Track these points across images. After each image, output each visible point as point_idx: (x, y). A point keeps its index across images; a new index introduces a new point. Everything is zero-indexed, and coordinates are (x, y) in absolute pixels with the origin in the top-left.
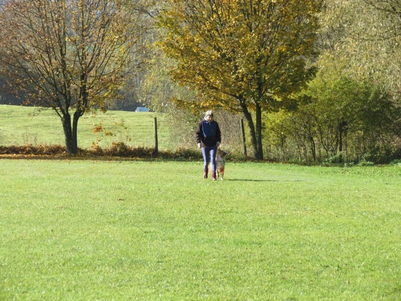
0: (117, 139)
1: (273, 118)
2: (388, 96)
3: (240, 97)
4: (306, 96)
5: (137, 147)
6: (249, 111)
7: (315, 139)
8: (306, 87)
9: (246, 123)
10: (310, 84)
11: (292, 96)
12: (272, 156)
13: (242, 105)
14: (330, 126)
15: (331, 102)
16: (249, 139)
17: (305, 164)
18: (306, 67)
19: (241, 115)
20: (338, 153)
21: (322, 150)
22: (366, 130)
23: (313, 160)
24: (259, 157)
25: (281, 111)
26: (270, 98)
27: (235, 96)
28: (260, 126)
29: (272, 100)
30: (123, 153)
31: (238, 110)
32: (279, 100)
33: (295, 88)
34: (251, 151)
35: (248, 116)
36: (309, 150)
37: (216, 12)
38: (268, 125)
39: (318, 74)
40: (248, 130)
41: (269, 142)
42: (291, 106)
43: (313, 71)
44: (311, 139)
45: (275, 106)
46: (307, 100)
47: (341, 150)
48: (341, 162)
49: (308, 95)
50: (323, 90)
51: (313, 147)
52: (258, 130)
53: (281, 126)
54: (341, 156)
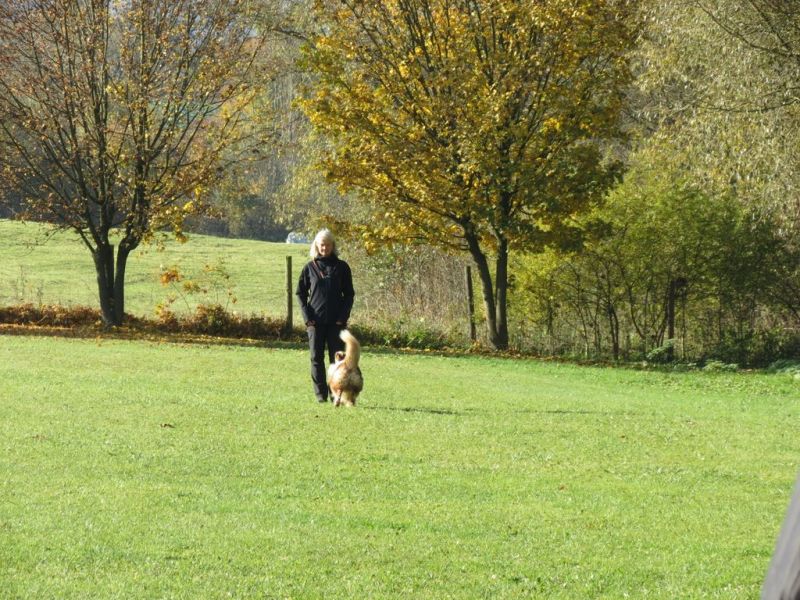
0: (209, 301)
1: (531, 266)
2: (768, 227)
3: (464, 221)
4: (600, 221)
5: (249, 317)
6: (482, 248)
7: (619, 312)
8: (601, 205)
9: (476, 273)
10: (610, 197)
11: (574, 221)
12: (528, 343)
13: (467, 236)
14: (650, 288)
16: (483, 308)
18: (603, 163)
19: (469, 256)
20: (666, 343)
21: (633, 335)
22: (726, 298)
23: (618, 357)
24: (502, 343)
25: (549, 253)
26: (526, 225)
27: (453, 217)
28: (504, 281)
29: (530, 228)
30: (219, 328)
31: (457, 247)
32: (546, 228)
33: (579, 203)
34: (485, 330)
35: (481, 259)
36: (605, 333)
37: (421, 43)
38: (521, 278)
39: (627, 178)
40: (479, 289)
41: (524, 315)
42: (568, 242)
43: (616, 171)
44: (611, 311)
45: (536, 241)
46: (602, 230)
47: (671, 335)
48: (670, 359)
49: (607, 221)
50: (639, 210)
51: (615, 328)
52: (499, 288)
53: (550, 285)
54: (670, 350)
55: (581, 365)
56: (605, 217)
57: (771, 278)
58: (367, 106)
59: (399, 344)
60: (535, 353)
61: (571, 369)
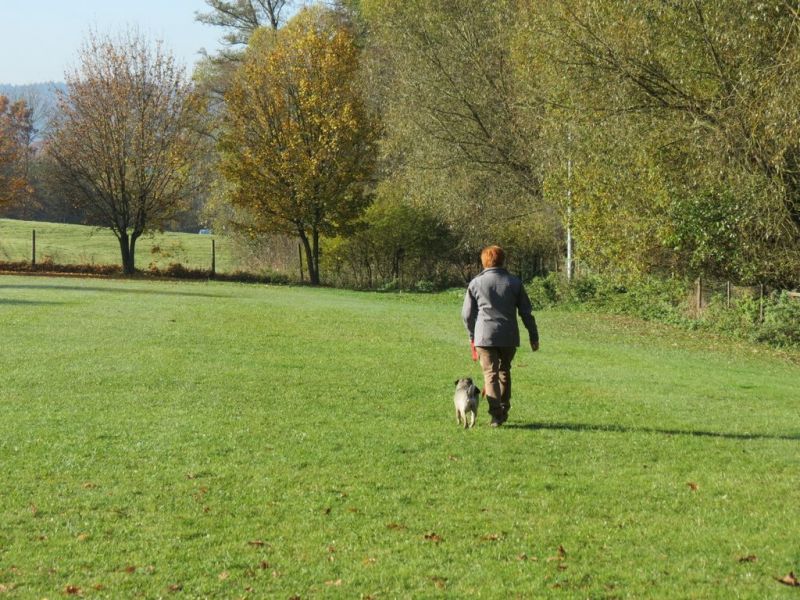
0: (174, 261)
1: (331, 244)
2: (446, 224)
3: (298, 222)
4: (363, 222)
5: (194, 268)
6: (306, 236)
7: (373, 266)
8: (363, 214)
9: (303, 248)
10: (368, 211)
11: (354, 222)
12: (328, 281)
13: (299, 229)
14: (387, 253)
15: (388, 229)
16: (305, 263)
17: (360, 290)
18: (365, 194)
19: (298, 240)
20: (395, 280)
21: (379, 276)
22: (424, 258)
23: (368, 287)
24: (315, 281)
25: (338, 238)
26: (327, 224)
27: (292, 220)
28: (317, 251)
29: (329, 225)
30: (178, 273)
31: (295, 235)
32: (337, 225)
33: (353, 214)
34: (307, 274)
35: (306, 241)
36: (365, 276)
37: (276, 137)
38: (325, 250)
39: (376, 201)
40: (304, 256)
41: (325, 269)
42: (347, 232)
43: (370, 199)
44: (368, 265)
45: (331, 232)
46: (364, 226)
47: (397, 277)
48: (397, 288)
49: (366, 222)
50: (381, 215)
51: (370, 273)
52: (314, 255)
53: (338, 252)
54: (397, 283)
55: (356, 290)
56: (365, 219)
57: (445, 250)
58: (251, 168)
59: (266, 280)
60: (331, 286)
61: (349, 293)
